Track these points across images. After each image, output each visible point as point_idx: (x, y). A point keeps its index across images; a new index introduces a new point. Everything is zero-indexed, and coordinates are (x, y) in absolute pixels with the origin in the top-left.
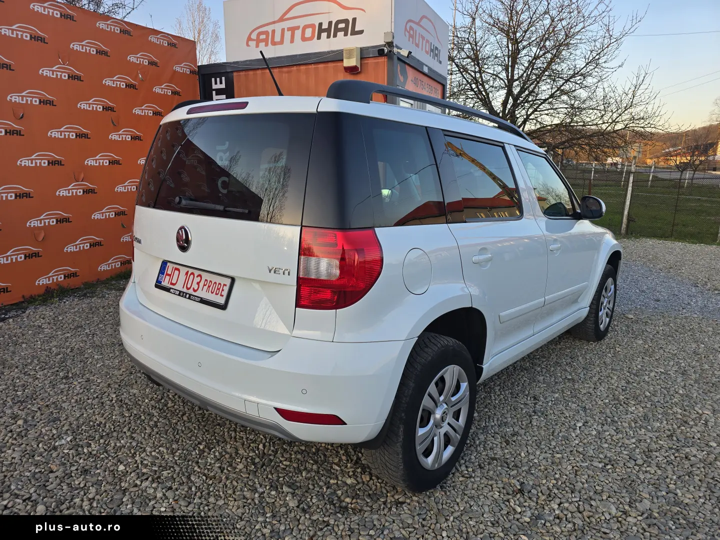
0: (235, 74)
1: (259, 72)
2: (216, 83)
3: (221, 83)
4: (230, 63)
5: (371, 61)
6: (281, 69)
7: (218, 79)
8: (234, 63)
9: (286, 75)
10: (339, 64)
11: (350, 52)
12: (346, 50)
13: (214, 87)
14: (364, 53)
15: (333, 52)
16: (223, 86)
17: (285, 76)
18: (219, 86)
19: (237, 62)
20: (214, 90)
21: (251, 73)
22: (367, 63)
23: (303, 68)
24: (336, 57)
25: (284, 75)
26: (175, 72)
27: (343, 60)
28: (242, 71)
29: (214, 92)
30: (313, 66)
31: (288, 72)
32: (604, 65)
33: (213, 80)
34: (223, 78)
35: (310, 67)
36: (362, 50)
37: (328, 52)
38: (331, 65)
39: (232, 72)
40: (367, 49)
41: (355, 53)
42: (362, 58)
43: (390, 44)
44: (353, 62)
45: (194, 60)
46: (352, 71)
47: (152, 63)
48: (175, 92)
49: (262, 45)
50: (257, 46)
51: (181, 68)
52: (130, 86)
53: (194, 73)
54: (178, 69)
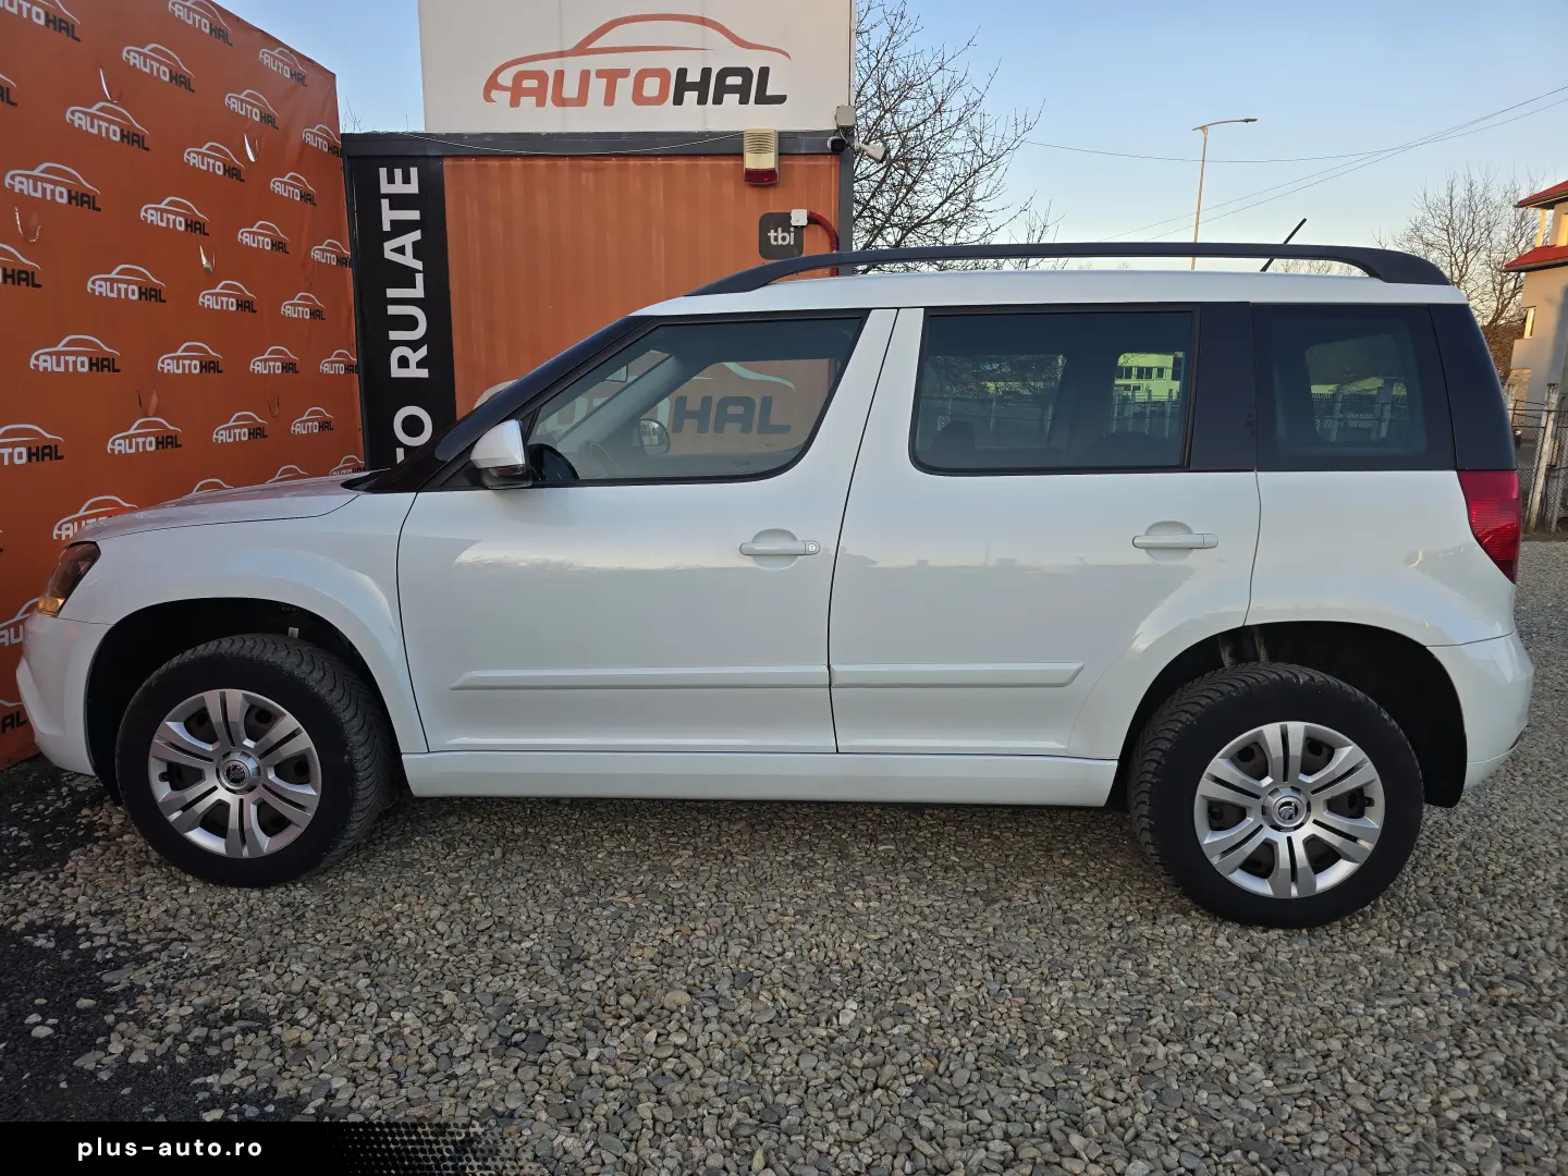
0: (447, 163)
1: (516, 163)
2: (391, 180)
3: (406, 180)
4: (438, 136)
5: (800, 162)
6: (576, 162)
7: (398, 173)
8: (449, 137)
9: (591, 175)
10: (729, 163)
11: (760, 141)
12: (752, 134)
13: (385, 188)
14: (788, 144)
15: (712, 134)
16: (413, 188)
17: (587, 179)
18: (399, 188)
19: (458, 137)
20: (386, 196)
21: (495, 163)
22: (792, 165)
23: (633, 162)
24: (728, 146)
25: (584, 175)
26: (305, 145)
27: (741, 155)
28: (470, 156)
29: (385, 203)
30: (660, 161)
31: (596, 170)
33: (383, 172)
34: (414, 172)
35: (653, 162)
36: (783, 136)
37: (702, 135)
38: (703, 162)
39: (441, 157)
40: (794, 135)
41: (773, 142)
42: (780, 154)
43: (848, 131)
44: (767, 161)
45: (334, 120)
46: (760, 179)
47: (267, 118)
48: (306, 197)
49: (528, 102)
50: (515, 103)
51: (313, 137)
52: (231, 171)
53: (334, 153)
54: (310, 139)
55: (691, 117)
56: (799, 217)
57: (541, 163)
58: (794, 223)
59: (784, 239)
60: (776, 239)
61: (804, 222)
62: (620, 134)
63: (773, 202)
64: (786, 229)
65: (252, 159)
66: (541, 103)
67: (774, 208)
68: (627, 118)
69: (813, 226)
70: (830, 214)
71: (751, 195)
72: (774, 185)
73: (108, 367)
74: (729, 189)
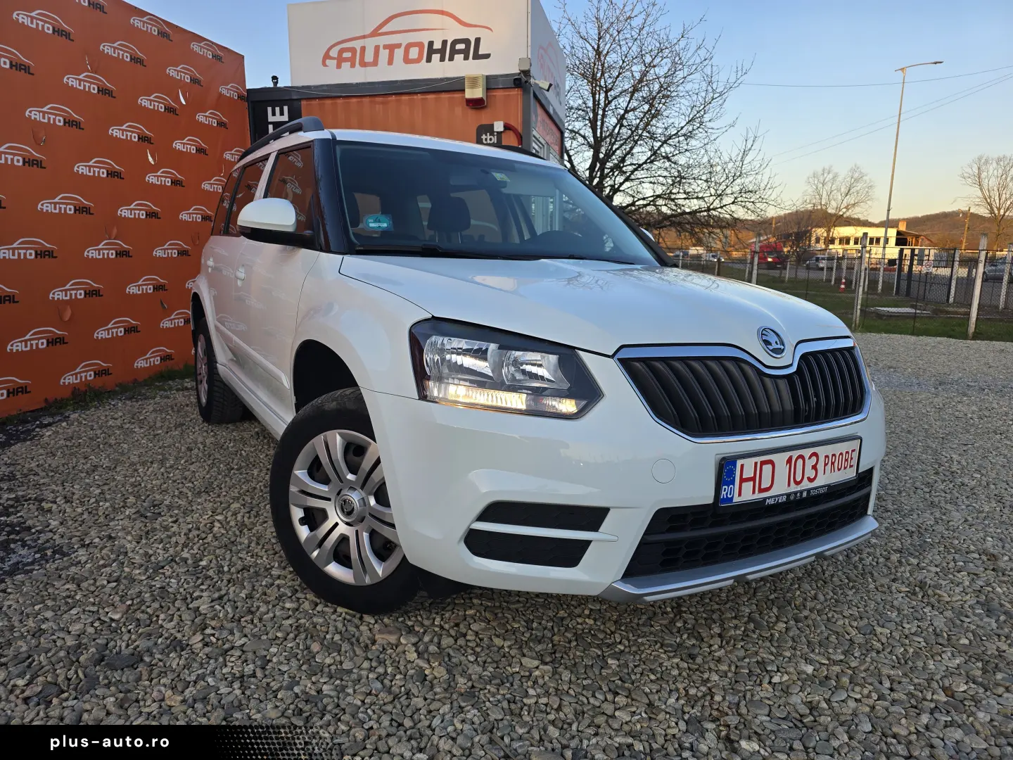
0: (304, 103)
1: (340, 101)
2: (274, 114)
3: (282, 113)
4: (297, 88)
5: (499, 93)
6: (372, 99)
7: (277, 109)
8: (303, 87)
9: (381, 106)
10: (457, 95)
11: (474, 81)
12: (469, 78)
13: (271, 119)
14: (491, 83)
15: (448, 79)
16: (285, 118)
17: (379, 108)
18: (278, 118)
19: (308, 87)
20: (271, 123)
21: (328, 102)
22: (495, 96)
23: (405, 98)
24: (455, 86)
25: (377, 106)
26: (221, 95)
27: (464, 90)
28: (315, 98)
30: (419, 96)
31: (383, 103)
32: (709, 125)
33: (270, 109)
34: (286, 108)
35: (415, 97)
36: (488, 78)
37: (442, 80)
38: (444, 96)
39: (300, 100)
40: (495, 77)
41: (482, 83)
42: (486, 89)
43: (526, 73)
44: (478, 93)
45: (242, 81)
46: (476, 104)
47: (194, 81)
48: (221, 124)
49: (346, 65)
50: (339, 66)
51: (227, 91)
52: (169, 109)
53: (242, 100)
54: (225, 92)
55: (437, 70)
56: (499, 126)
57: (354, 100)
58: (495, 130)
59: (491, 139)
60: (486, 140)
61: (501, 129)
62: (396, 82)
63: (484, 117)
64: (492, 133)
65: (184, 103)
66: (353, 66)
67: (485, 122)
68: (401, 72)
69: (507, 131)
70: (517, 123)
71: (471, 113)
72: (485, 107)
73: (86, 211)
74: (459, 110)
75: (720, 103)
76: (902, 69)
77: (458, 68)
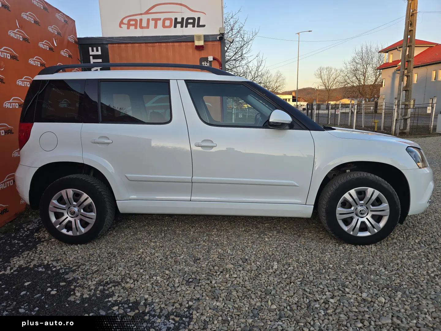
0: (109, 45)
1: (129, 45)
2: (93, 51)
3: (97, 51)
4: (106, 38)
5: (210, 43)
6: (146, 44)
7: (95, 49)
8: (109, 38)
9: (151, 48)
11: (199, 38)
12: (196, 36)
13: (91, 53)
14: (206, 38)
15: (185, 36)
16: (99, 53)
17: (150, 49)
18: (95, 53)
19: (112, 38)
20: (91, 55)
21: (123, 45)
22: (208, 44)
23: (163, 44)
24: (190, 39)
25: (149, 48)
26: (68, 41)
27: (193, 42)
28: (116, 43)
29: (91, 57)
30: (171, 44)
31: (152, 46)
33: (90, 48)
34: (99, 48)
35: (168, 44)
36: (205, 36)
37: (182, 36)
38: (183, 44)
39: (107, 44)
40: (208, 36)
41: (203, 38)
42: (204, 41)
43: (223, 34)
44: (201, 43)
45: (76, 34)
46: (199, 48)
47: (58, 33)
48: (70, 56)
49: (132, 28)
50: (128, 28)
51: (71, 39)
52: (51, 49)
53: (76, 43)
54: (70, 39)
55: (179, 31)
56: (211, 58)
57: (137, 45)
58: (209, 60)
59: (206, 64)
60: (204, 64)
61: (212, 60)
62: (159, 36)
63: (203, 54)
64: (207, 62)
65: (56, 45)
66: (136, 28)
67: (204, 56)
68: (161, 32)
69: (214, 61)
70: (218, 57)
71: (197, 52)
72: (203, 50)
74: (190, 51)
75: (246, 46)
76: (298, 33)
77: (189, 31)
